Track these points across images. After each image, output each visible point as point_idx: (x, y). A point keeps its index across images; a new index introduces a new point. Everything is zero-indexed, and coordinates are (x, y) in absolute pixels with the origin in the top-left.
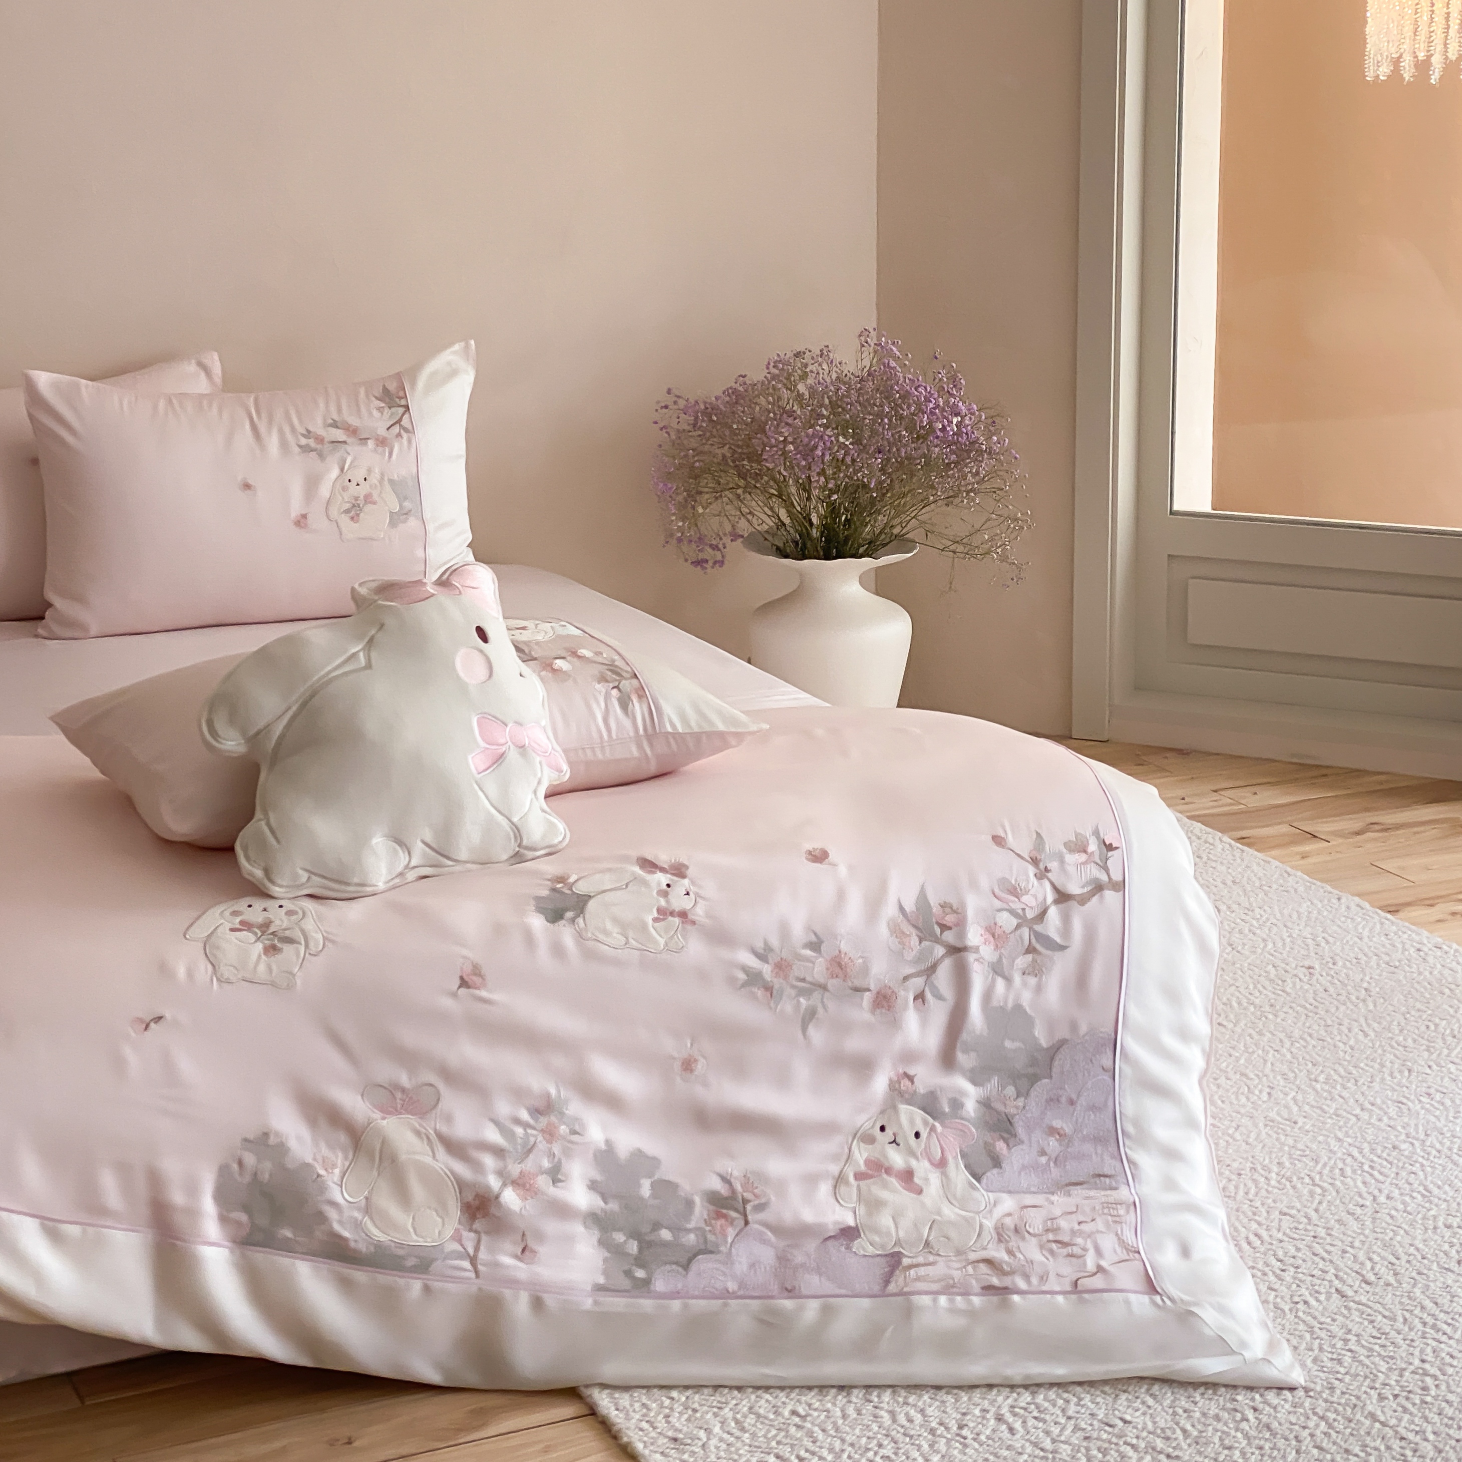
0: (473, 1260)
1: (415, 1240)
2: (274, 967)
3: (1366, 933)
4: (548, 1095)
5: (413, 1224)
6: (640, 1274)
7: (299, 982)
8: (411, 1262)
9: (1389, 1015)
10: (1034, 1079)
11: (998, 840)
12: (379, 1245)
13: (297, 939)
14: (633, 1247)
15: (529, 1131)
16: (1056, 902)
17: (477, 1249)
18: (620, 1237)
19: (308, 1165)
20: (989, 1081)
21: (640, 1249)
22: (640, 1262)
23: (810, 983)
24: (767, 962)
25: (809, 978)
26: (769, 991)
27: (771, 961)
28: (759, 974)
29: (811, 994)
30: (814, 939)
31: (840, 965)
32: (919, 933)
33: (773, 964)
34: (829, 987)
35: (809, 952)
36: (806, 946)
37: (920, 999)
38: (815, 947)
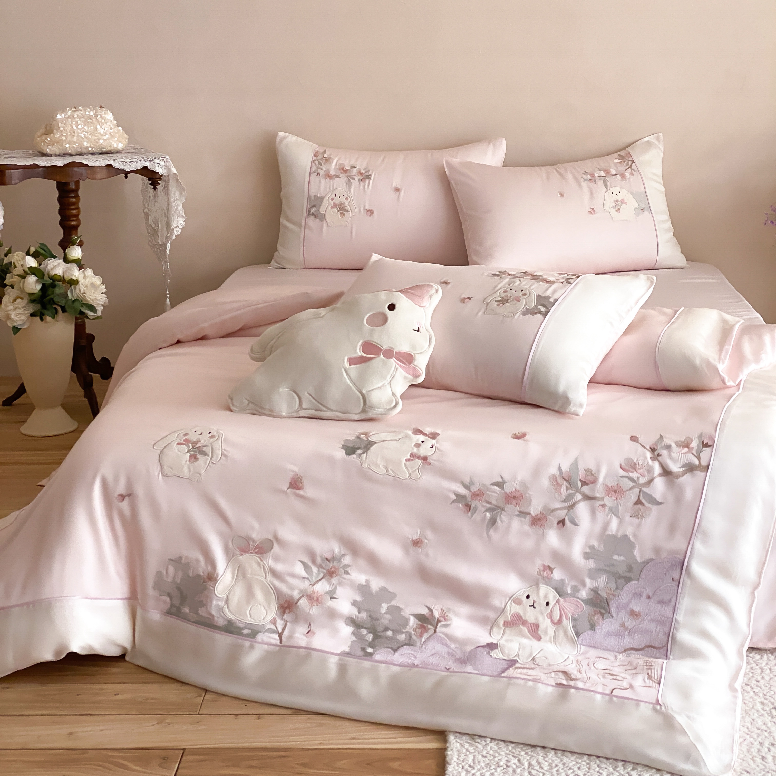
0: (280, 636)
1: (249, 619)
2: (192, 469)
4: (333, 552)
5: (249, 612)
6: (370, 650)
10: (628, 580)
13: (208, 453)
14: (370, 638)
16: (662, 475)
17: (284, 630)
18: (364, 632)
20: (600, 577)
21: (373, 639)
22: (371, 644)
23: (495, 505)
24: (470, 491)
25: (494, 502)
26: (468, 507)
27: (472, 490)
28: (464, 497)
29: (494, 512)
30: (500, 480)
31: (514, 497)
32: (568, 485)
33: (473, 492)
34: (506, 509)
35: (496, 487)
36: (494, 484)
37: (562, 523)
38: (500, 484)
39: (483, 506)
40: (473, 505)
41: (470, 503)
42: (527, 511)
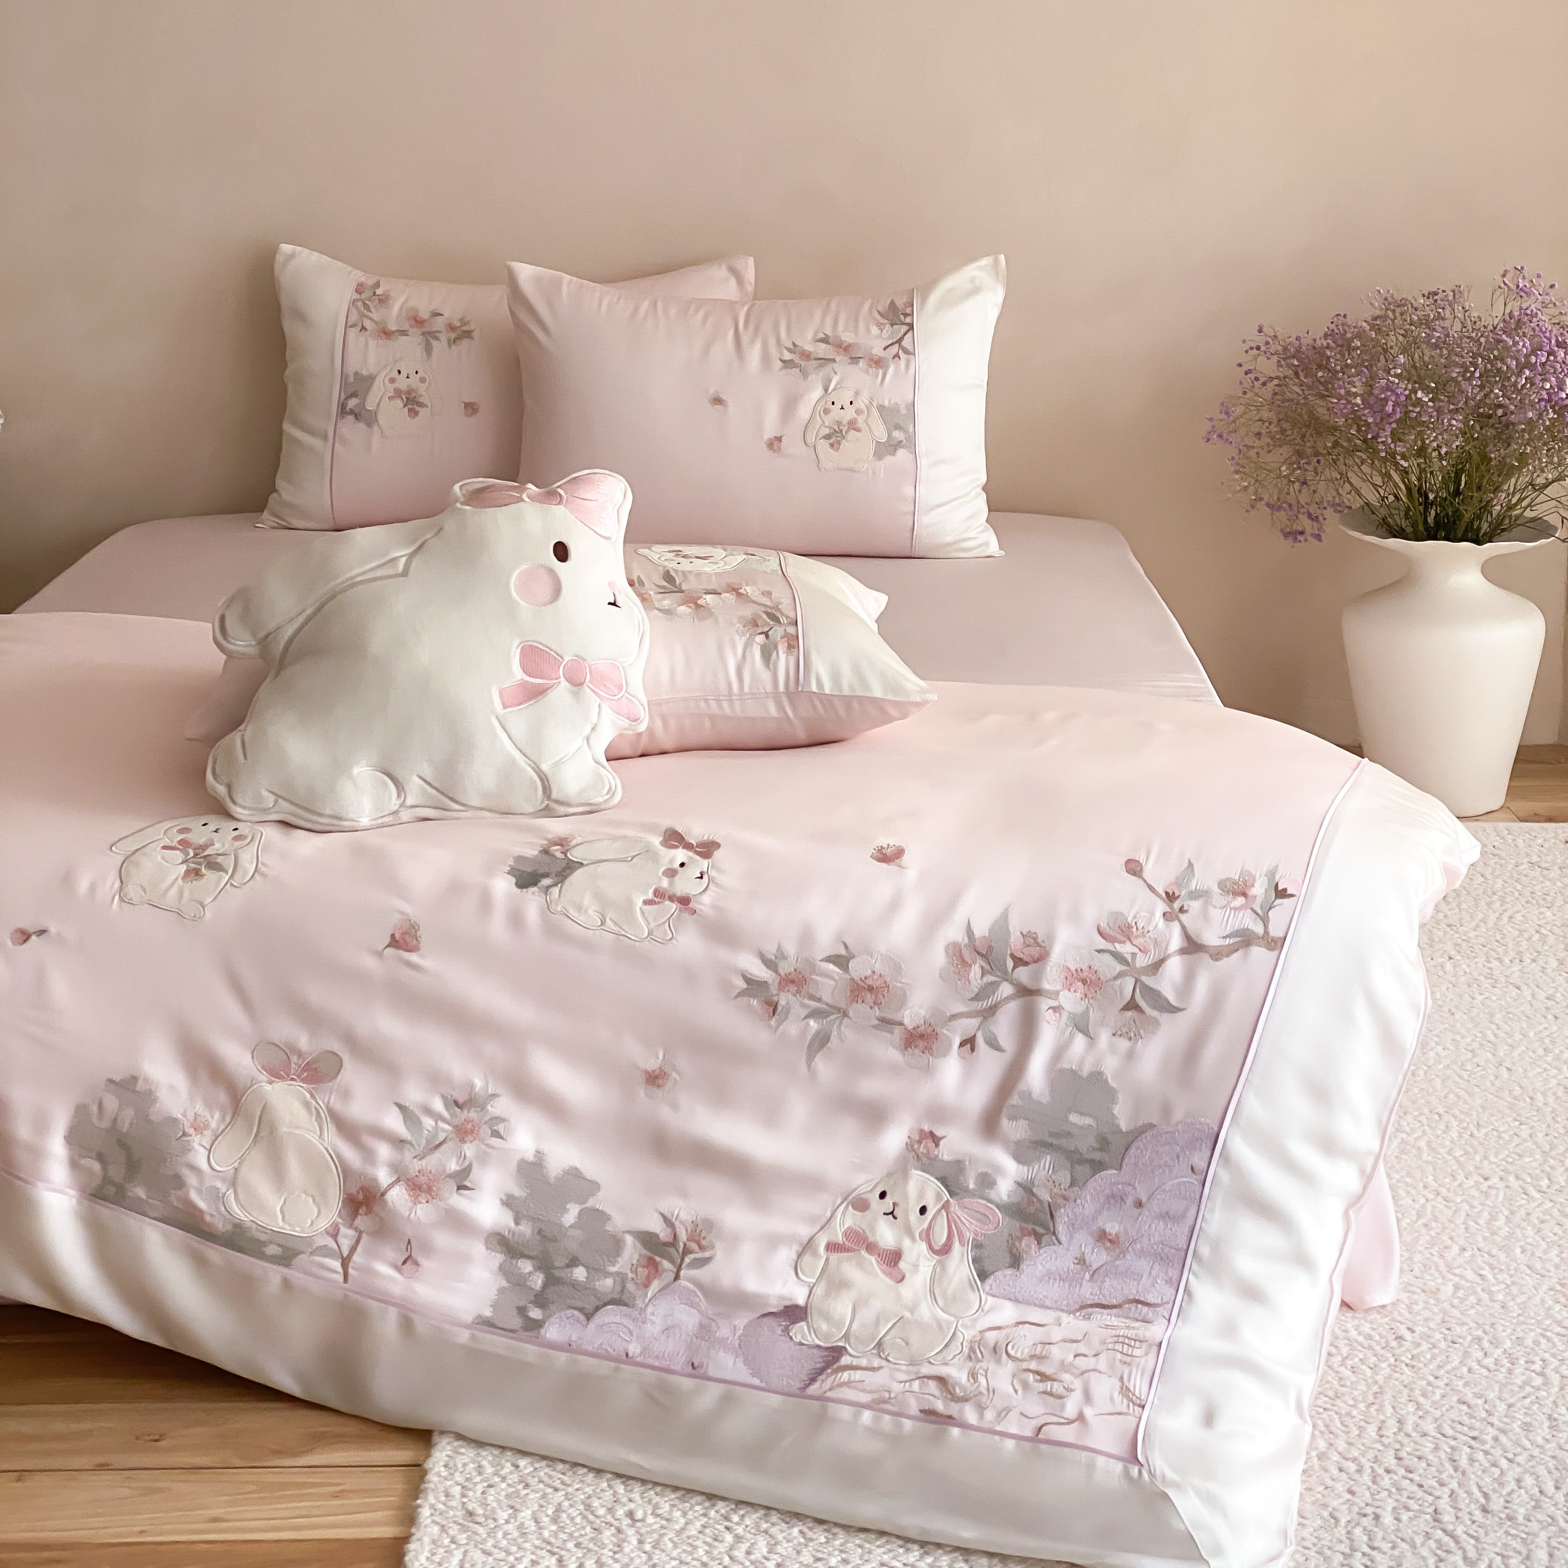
0: (345, 1263)
1: (279, 1224)
2: (186, 894)
4: (472, 1086)
5: (282, 1207)
6: (535, 1313)
7: (208, 914)
8: (272, 1250)
10: (1098, 1167)
11: (1134, 868)
12: (238, 1227)
13: (225, 866)
14: (538, 1281)
15: (441, 1124)
16: (1183, 951)
17: (353, 1250)
18: (526, 1266)
19: (175, 1120)
20: (1039, 1160)
21: (545, 1286)
22: (540, 1300)
23: (827, 1004)
24: (776, 972)
25: (827, 998)
26: (773, 1007)
27: (781, 971)
28: (764, 984)
29: (826, 1017)
30: (843, 952)
31: (871, 989)
32: (984, 965)
33: (783, 974)
34: (851, 1013)
35: (831, 967)
36: (829, 959)
37: (969, 1046)
38: (842, 961)
39: (803, 1005)
40: (782, 1002)
41: (775, 998)
42: (897, 1017)
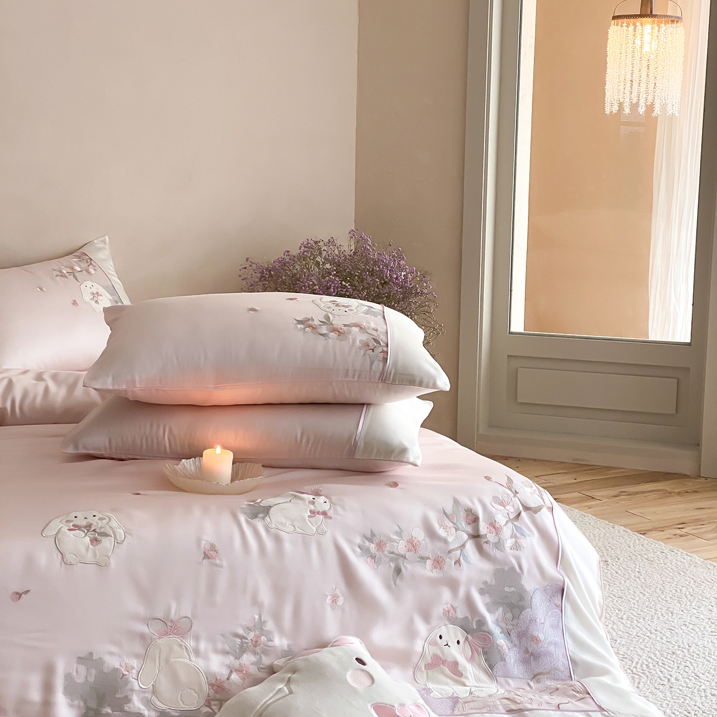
1: (183, 707)
3: (632, 545)
5: (181, 698)
9: (654, 584)
13: (109, 533)
23: (397, 555)
24: (372, 543)
25: (396, 551)
26: (374, 559)
27: (375, 542)
28: (368, 549)
29: (397, 561)
30: (398, 529)
31: (413, 544)
32: (455, 527)
34: (407, 557)
35: (395, 537)
36: (393, 534)
37: (458, 563)
38: (399, 533)
39: (387, 557)
40: (377, 556)
41: (374, 555)
42: (426, 556)
